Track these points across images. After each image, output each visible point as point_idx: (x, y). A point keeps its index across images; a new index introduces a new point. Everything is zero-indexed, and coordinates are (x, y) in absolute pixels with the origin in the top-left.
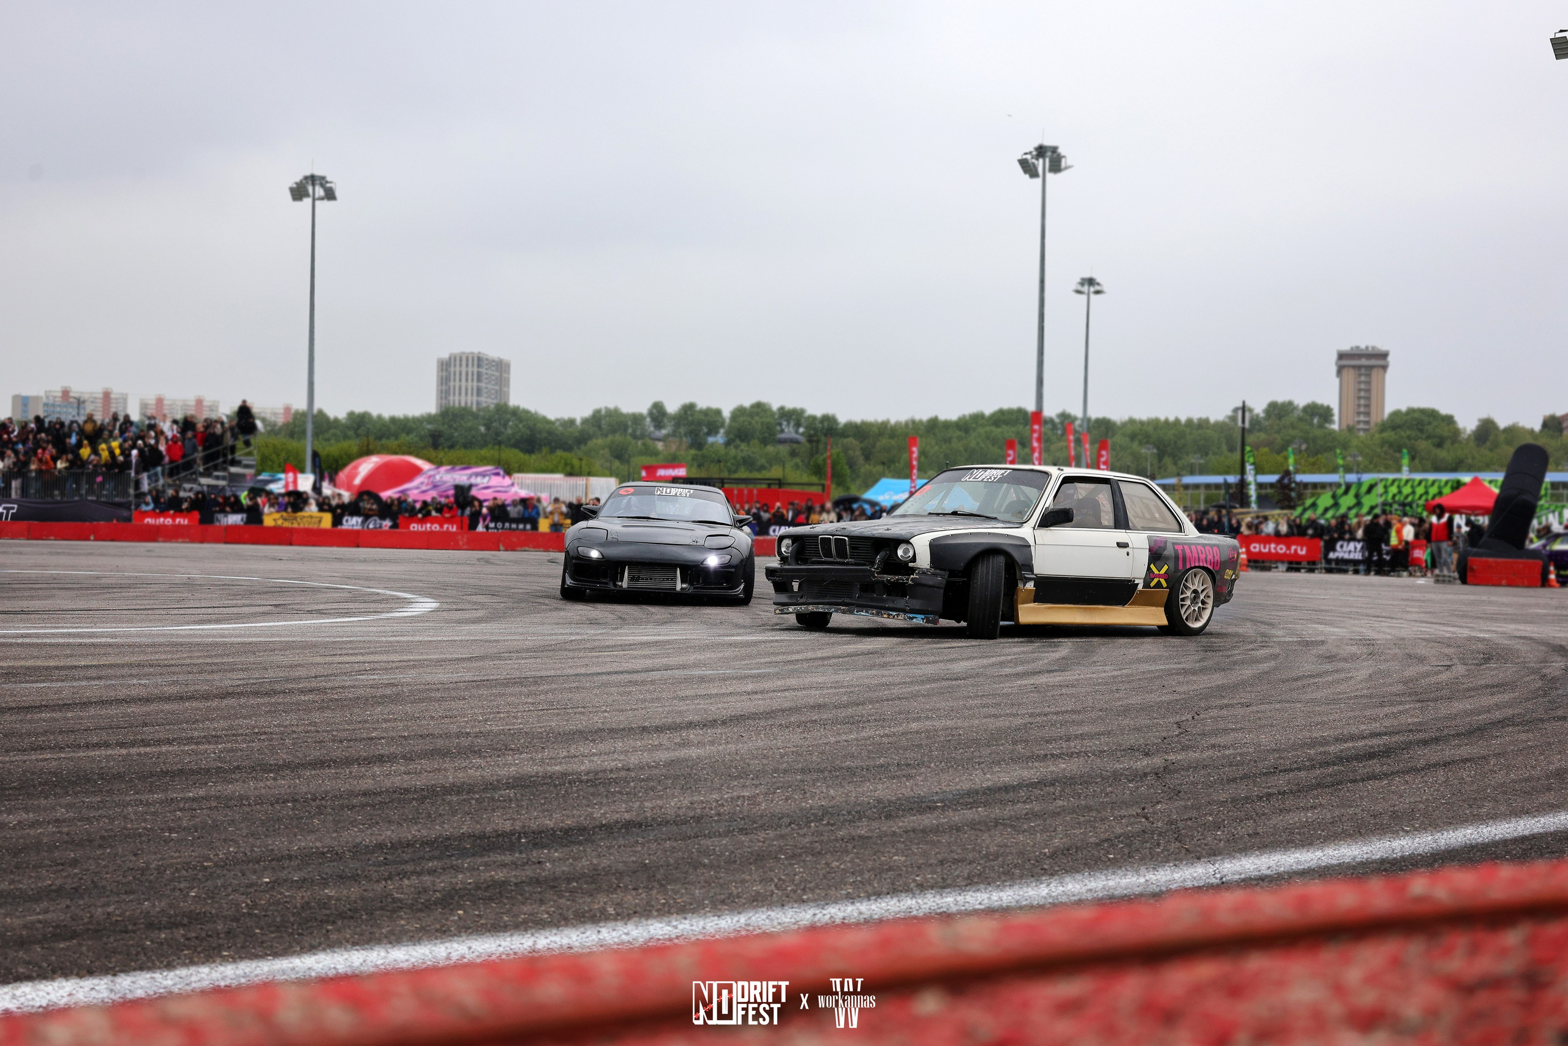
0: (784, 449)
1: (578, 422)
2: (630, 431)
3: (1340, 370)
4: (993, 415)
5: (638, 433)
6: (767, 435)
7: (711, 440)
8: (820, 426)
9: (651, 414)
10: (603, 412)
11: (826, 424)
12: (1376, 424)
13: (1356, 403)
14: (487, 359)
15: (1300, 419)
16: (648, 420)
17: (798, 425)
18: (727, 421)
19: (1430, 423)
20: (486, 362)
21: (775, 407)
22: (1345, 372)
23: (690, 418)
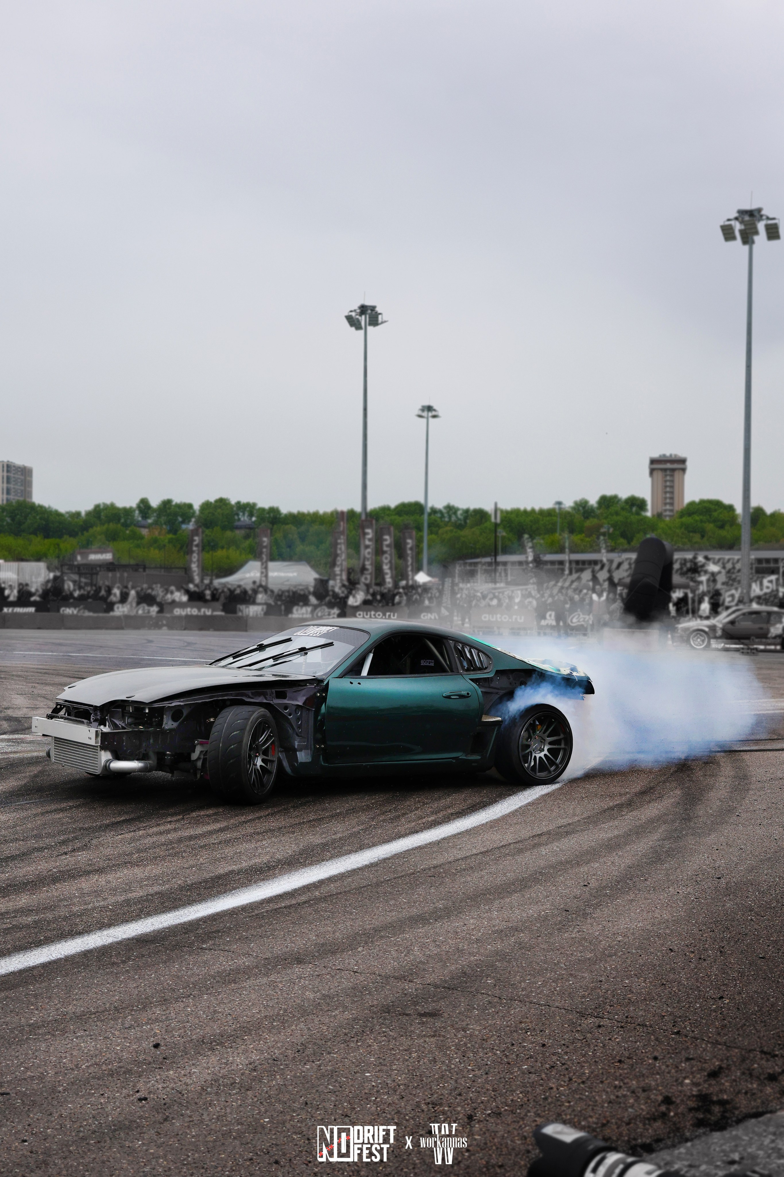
0: (239, 533)
1: (83, 514)
2: (122, 520)
3: (652, 471)
4: (397, 507)
5: (129, 522)
6: (227, 523)
7: (184, 526)
8: (267, 516)
9: (139, 507)
10: (102, 507)
11: (272, 515)
12: (677, 512)
13: (664, 496)
14: (14, 466)
15: (623, 509)
16: (137, 512)
17: (251, 515)
18: (197, 513)
19: (715, 510)
20: (13, 468)
21: (233, 502)
22: (655, 473)
23: (168, 511)
